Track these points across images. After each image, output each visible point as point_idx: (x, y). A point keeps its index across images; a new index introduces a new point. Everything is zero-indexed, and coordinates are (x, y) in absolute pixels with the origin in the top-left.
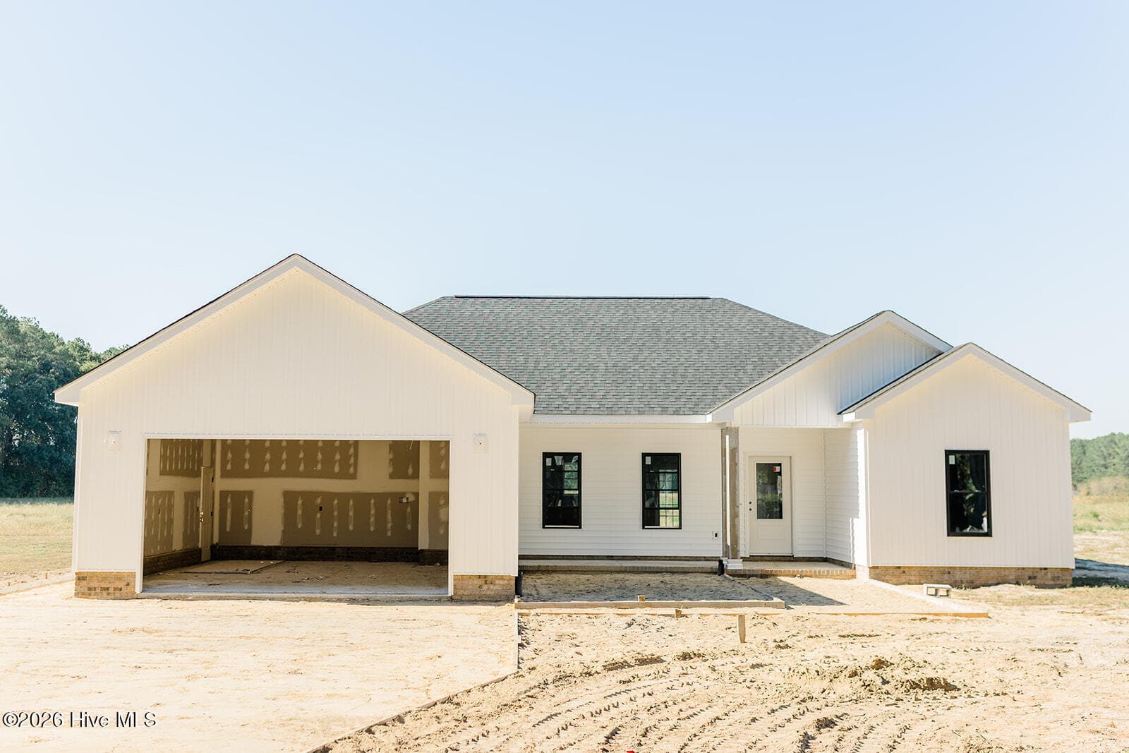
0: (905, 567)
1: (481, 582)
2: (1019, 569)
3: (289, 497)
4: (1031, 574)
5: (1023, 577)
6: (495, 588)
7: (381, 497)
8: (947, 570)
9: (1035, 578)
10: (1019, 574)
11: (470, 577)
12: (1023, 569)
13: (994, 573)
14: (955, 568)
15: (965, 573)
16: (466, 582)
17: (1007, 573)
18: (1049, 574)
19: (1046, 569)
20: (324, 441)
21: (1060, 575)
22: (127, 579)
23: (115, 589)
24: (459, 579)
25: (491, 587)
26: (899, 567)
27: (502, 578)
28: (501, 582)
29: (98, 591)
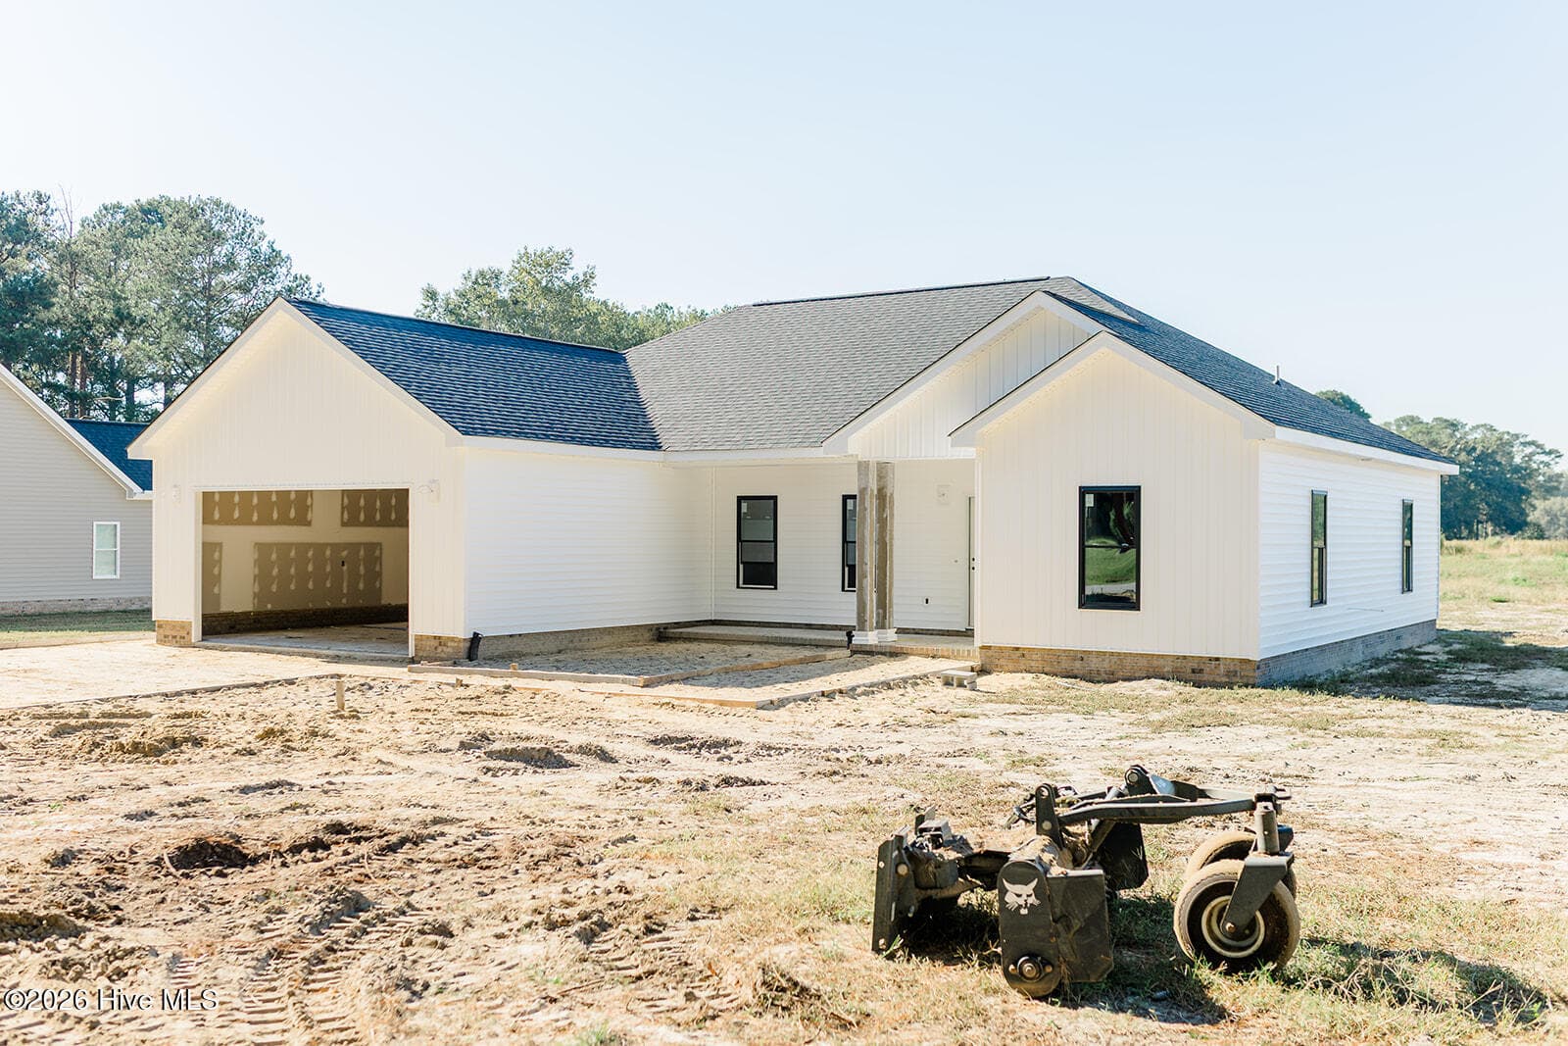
0: (1024, 649)
1: (436, 643)
2: (1178, 658)
3: (262, 548)
4: (1196, 666)
5: (1184, 670)
6: (448, 650)
7: (336, 547)
8: (1079, 655)
9: (1201, 671)
10: (1179, 665)
11: (428, 637)
12: (1185, 657)
13: (1143, 662)
14: (1090, 652)
15: (1103, 660)
16: (424, 643)
17: (1162, 662)
18: (1222, 666)
19: (1217, 659)
20: (278, 492)
21: (1238, 669)
22: (185, 626)
23: (181, 637)
24: (419, 638)
25: (445, 649)
26: (1017, 649)
27: (452, 639)
28: (452, 644)
29: (170, 638)
